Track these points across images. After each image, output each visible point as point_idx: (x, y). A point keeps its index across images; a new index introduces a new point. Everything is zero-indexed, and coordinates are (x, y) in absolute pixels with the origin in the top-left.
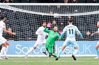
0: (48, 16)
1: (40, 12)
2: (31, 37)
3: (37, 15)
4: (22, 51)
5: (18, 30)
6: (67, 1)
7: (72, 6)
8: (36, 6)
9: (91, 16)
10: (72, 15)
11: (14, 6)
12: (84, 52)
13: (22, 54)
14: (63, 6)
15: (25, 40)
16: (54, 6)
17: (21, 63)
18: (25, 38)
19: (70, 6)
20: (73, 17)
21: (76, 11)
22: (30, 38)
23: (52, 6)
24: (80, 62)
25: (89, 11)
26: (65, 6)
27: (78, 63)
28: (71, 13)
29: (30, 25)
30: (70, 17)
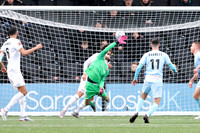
0: (93, 33)
1: (77, 24)
2: (58, 75)
3: (70, 30)
4: (39, 103)
5: (32, 62)
6: (131, 2)
7: (141, 12)
8: (69, 12)
9: (180, 32)
10: (142, 30)
11: (24, 12)
12: (166, 107)
13: (40, 109)
14: (123, 12)
15: (46, 82)
16: (105, 12)
17: (37, 129)
18: (45, 77)
19: (136, 13)
20: (143, 34)
21: (150, 21)
22: (56, 78)
23: (100, 12)
24: (156, 126)
25: (174, 23)
26: (127, 12)
27: (153, 128)
28: (139, 26)
29: (56, 51)
30: (137, 35)
